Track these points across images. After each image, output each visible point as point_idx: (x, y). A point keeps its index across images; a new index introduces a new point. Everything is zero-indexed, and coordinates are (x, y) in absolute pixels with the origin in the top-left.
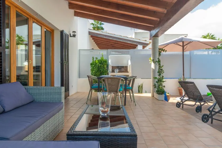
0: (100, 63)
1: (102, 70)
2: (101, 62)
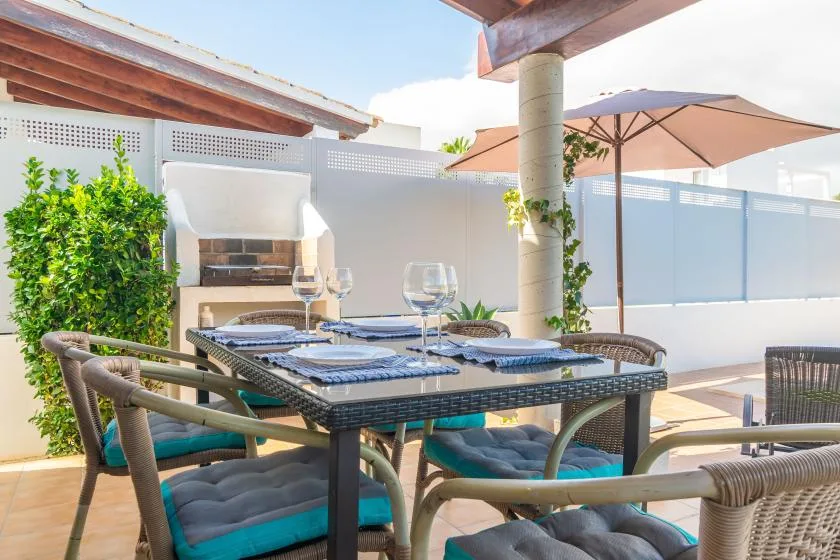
0: (110, 215)
1: (126, 271)
2: (118, 202)
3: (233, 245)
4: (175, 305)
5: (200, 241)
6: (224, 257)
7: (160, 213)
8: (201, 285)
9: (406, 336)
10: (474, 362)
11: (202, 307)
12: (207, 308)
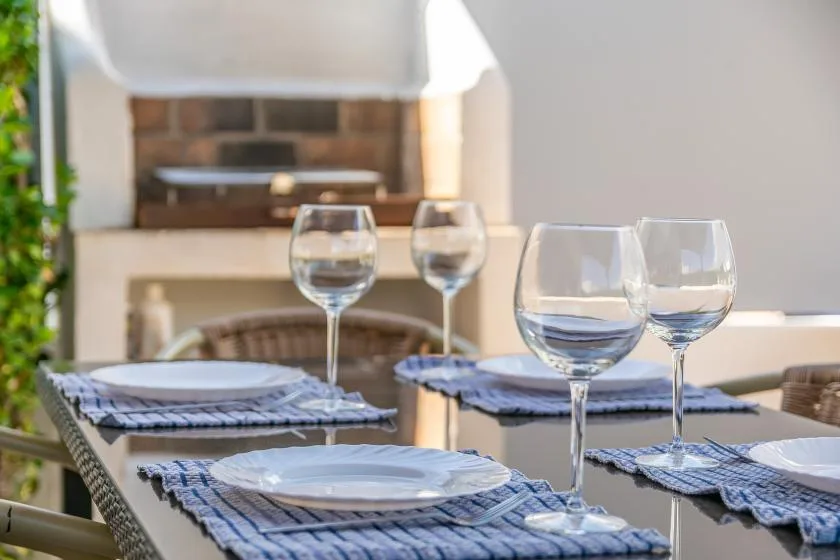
3: (231, 113)
4: (63, 282)
5: (137, 104)
6: (205, 147)
7: (20, 26)
8: (137, 224)
9: (619, 413)
10: (747, 517)
11: (138, 289)
12: (155, 292)
